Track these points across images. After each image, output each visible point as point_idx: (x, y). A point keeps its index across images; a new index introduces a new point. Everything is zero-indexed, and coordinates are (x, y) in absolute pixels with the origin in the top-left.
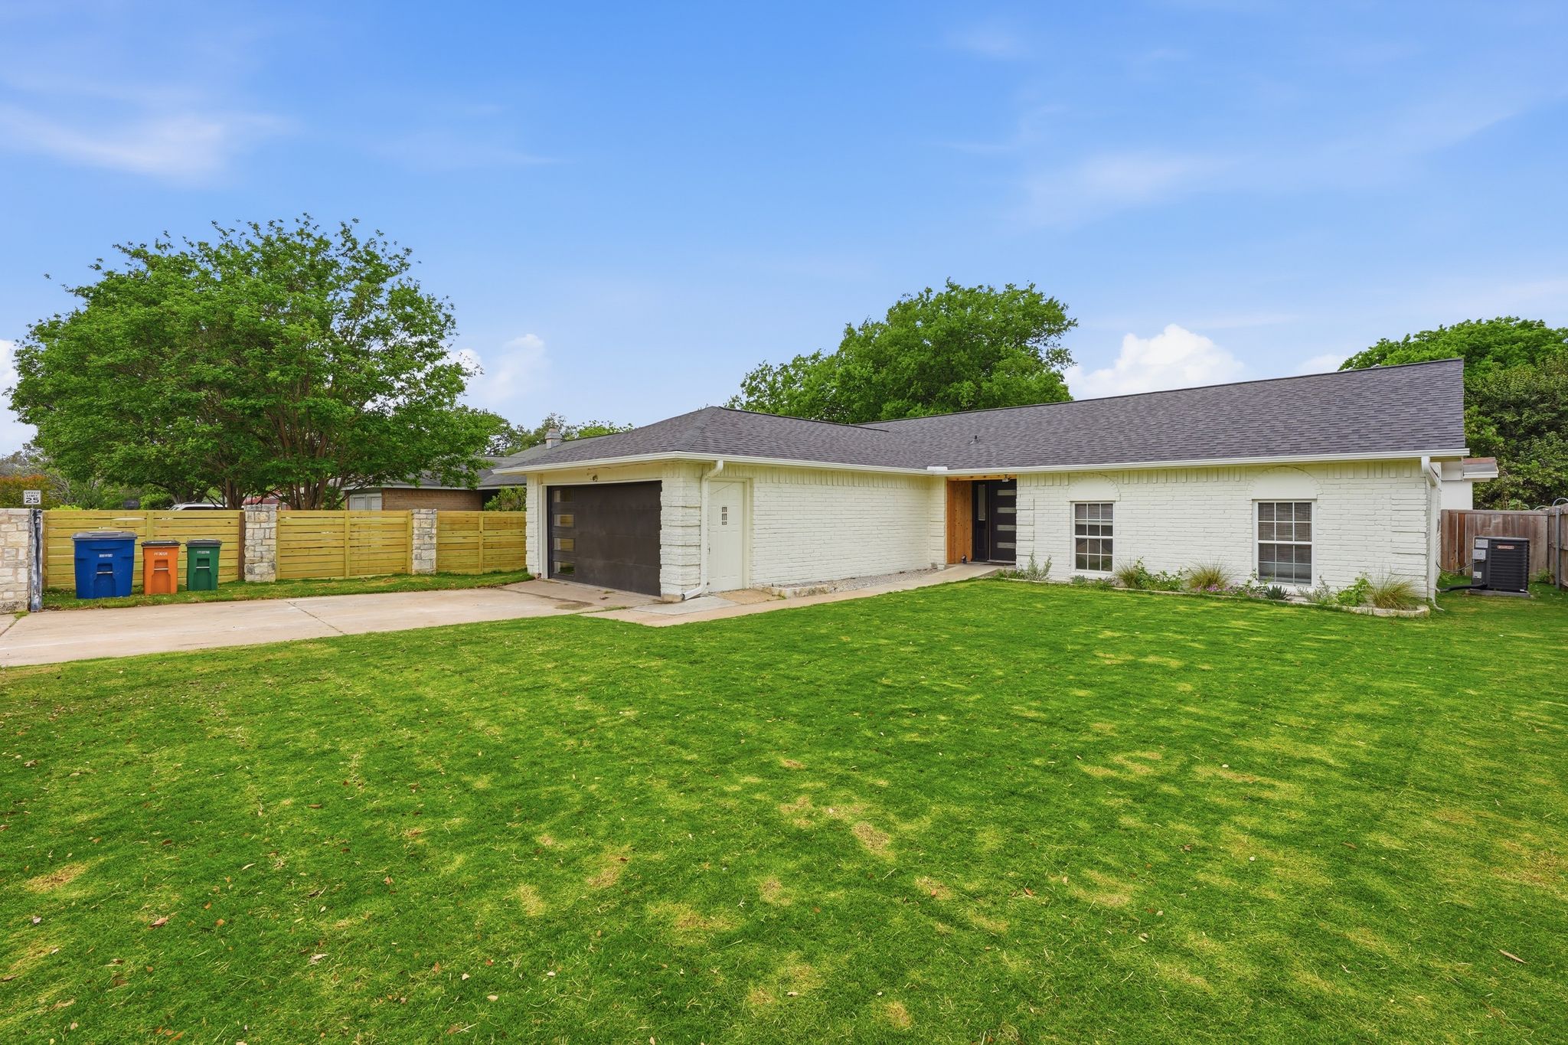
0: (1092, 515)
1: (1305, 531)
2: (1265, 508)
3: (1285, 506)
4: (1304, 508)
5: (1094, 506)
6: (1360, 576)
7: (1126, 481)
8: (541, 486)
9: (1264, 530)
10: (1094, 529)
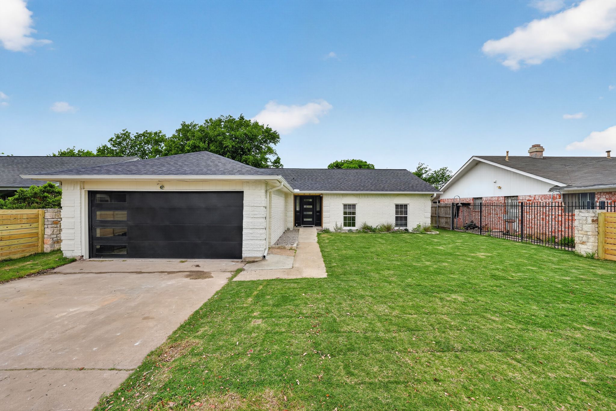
0: (349, 208)
1: (406, 213)
2: (397, 206)
3: (401, 206)
4: (406, 206)
5: (350, 205)
6: (418, 224)
7: (361, 197)
8: (83, 191)
9: (397, 212)
10: (350, 213)
